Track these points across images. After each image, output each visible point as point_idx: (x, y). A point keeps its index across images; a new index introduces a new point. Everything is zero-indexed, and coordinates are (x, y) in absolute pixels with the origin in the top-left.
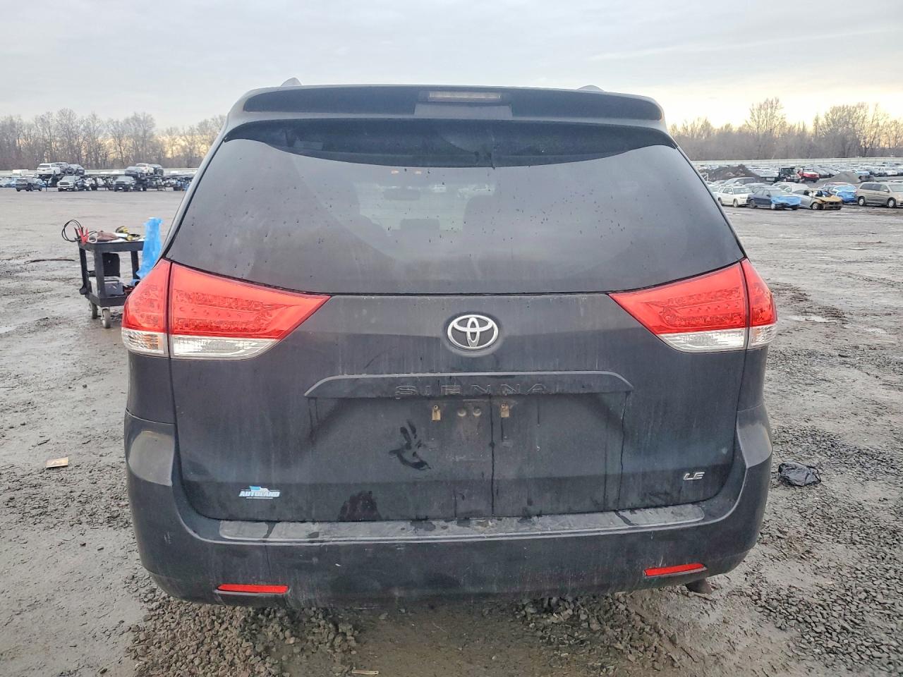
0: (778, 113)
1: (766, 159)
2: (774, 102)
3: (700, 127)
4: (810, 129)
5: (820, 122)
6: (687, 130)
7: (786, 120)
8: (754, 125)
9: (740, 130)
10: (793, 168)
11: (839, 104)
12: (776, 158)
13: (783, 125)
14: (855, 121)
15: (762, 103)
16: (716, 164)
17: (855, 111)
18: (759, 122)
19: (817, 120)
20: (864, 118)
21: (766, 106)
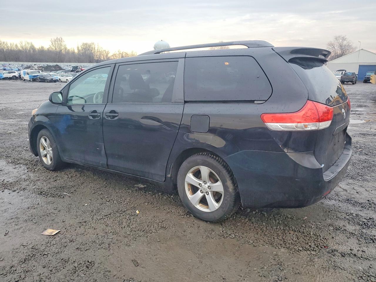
0: (63, 44)
1: (62, 62)
2: (60, 39)
3: (29, 47)
4: (76, 51)
5: (79, 48)
6: (23, 48)
7: (67, 47)
8: (54, 48)
9: (48, 49)
10: (77, 67)
11: (85, 42)
12: (66, 62)
13: (66, 49)
14: (92, 49)
15: (56, 39)
16: (45, 64)
17: (91, 45)
18: (56, 47)
19: (78, 48)
20: (94, 48)
21: (57, 40)
